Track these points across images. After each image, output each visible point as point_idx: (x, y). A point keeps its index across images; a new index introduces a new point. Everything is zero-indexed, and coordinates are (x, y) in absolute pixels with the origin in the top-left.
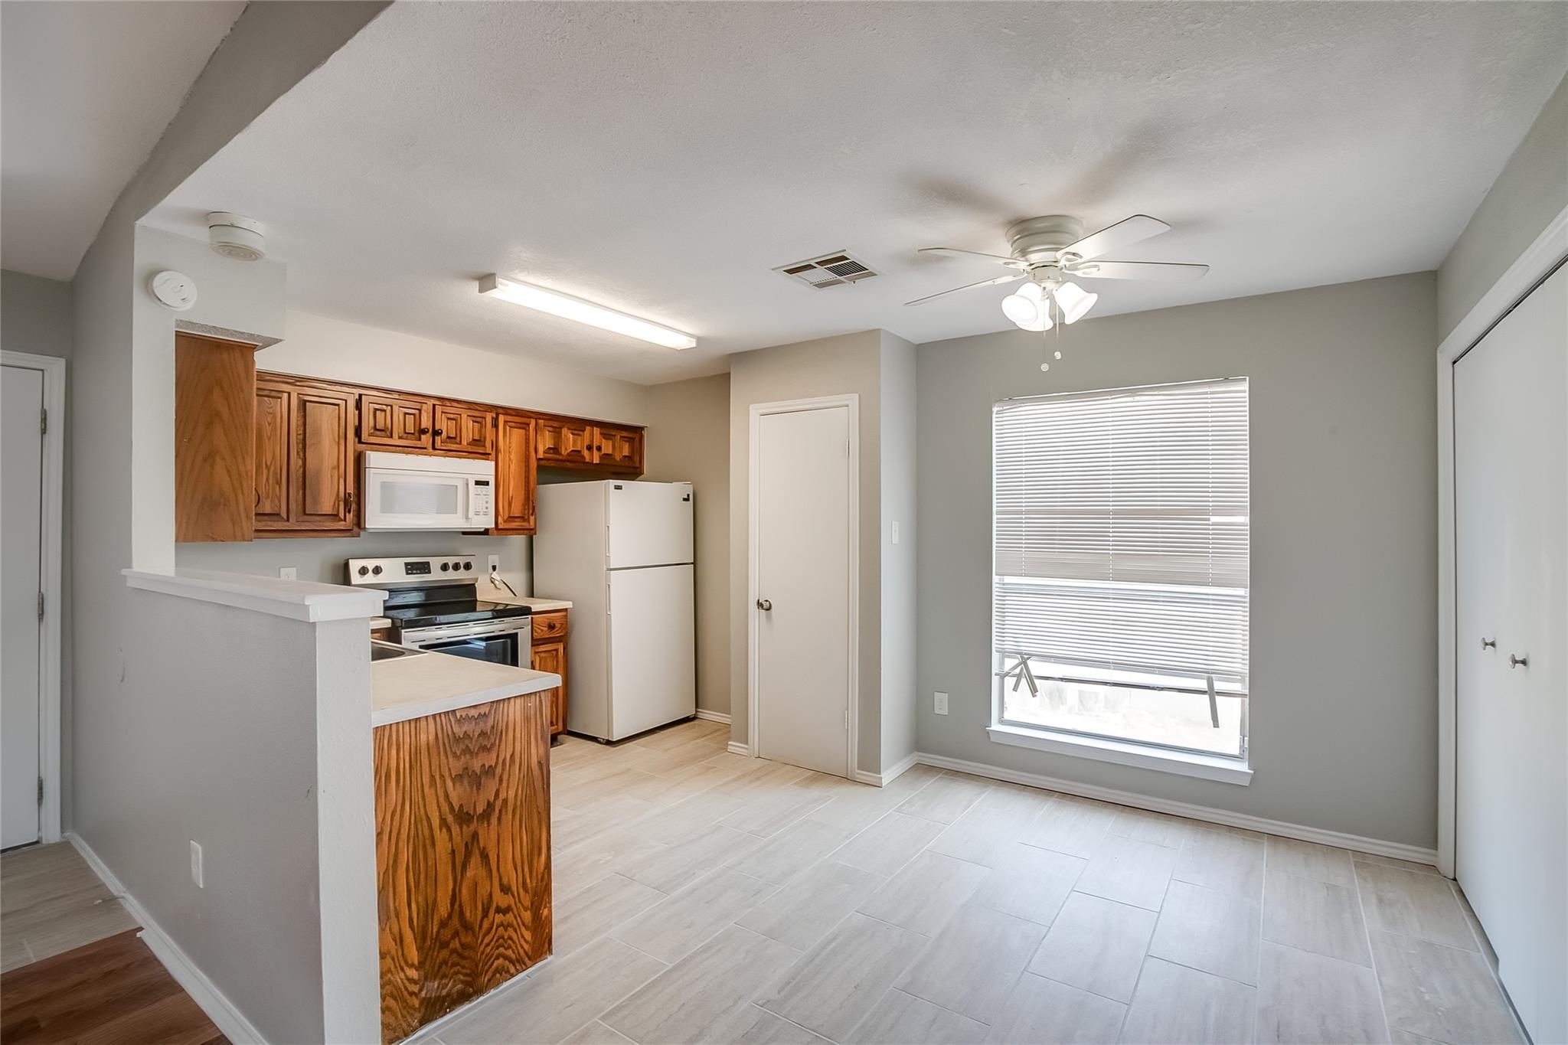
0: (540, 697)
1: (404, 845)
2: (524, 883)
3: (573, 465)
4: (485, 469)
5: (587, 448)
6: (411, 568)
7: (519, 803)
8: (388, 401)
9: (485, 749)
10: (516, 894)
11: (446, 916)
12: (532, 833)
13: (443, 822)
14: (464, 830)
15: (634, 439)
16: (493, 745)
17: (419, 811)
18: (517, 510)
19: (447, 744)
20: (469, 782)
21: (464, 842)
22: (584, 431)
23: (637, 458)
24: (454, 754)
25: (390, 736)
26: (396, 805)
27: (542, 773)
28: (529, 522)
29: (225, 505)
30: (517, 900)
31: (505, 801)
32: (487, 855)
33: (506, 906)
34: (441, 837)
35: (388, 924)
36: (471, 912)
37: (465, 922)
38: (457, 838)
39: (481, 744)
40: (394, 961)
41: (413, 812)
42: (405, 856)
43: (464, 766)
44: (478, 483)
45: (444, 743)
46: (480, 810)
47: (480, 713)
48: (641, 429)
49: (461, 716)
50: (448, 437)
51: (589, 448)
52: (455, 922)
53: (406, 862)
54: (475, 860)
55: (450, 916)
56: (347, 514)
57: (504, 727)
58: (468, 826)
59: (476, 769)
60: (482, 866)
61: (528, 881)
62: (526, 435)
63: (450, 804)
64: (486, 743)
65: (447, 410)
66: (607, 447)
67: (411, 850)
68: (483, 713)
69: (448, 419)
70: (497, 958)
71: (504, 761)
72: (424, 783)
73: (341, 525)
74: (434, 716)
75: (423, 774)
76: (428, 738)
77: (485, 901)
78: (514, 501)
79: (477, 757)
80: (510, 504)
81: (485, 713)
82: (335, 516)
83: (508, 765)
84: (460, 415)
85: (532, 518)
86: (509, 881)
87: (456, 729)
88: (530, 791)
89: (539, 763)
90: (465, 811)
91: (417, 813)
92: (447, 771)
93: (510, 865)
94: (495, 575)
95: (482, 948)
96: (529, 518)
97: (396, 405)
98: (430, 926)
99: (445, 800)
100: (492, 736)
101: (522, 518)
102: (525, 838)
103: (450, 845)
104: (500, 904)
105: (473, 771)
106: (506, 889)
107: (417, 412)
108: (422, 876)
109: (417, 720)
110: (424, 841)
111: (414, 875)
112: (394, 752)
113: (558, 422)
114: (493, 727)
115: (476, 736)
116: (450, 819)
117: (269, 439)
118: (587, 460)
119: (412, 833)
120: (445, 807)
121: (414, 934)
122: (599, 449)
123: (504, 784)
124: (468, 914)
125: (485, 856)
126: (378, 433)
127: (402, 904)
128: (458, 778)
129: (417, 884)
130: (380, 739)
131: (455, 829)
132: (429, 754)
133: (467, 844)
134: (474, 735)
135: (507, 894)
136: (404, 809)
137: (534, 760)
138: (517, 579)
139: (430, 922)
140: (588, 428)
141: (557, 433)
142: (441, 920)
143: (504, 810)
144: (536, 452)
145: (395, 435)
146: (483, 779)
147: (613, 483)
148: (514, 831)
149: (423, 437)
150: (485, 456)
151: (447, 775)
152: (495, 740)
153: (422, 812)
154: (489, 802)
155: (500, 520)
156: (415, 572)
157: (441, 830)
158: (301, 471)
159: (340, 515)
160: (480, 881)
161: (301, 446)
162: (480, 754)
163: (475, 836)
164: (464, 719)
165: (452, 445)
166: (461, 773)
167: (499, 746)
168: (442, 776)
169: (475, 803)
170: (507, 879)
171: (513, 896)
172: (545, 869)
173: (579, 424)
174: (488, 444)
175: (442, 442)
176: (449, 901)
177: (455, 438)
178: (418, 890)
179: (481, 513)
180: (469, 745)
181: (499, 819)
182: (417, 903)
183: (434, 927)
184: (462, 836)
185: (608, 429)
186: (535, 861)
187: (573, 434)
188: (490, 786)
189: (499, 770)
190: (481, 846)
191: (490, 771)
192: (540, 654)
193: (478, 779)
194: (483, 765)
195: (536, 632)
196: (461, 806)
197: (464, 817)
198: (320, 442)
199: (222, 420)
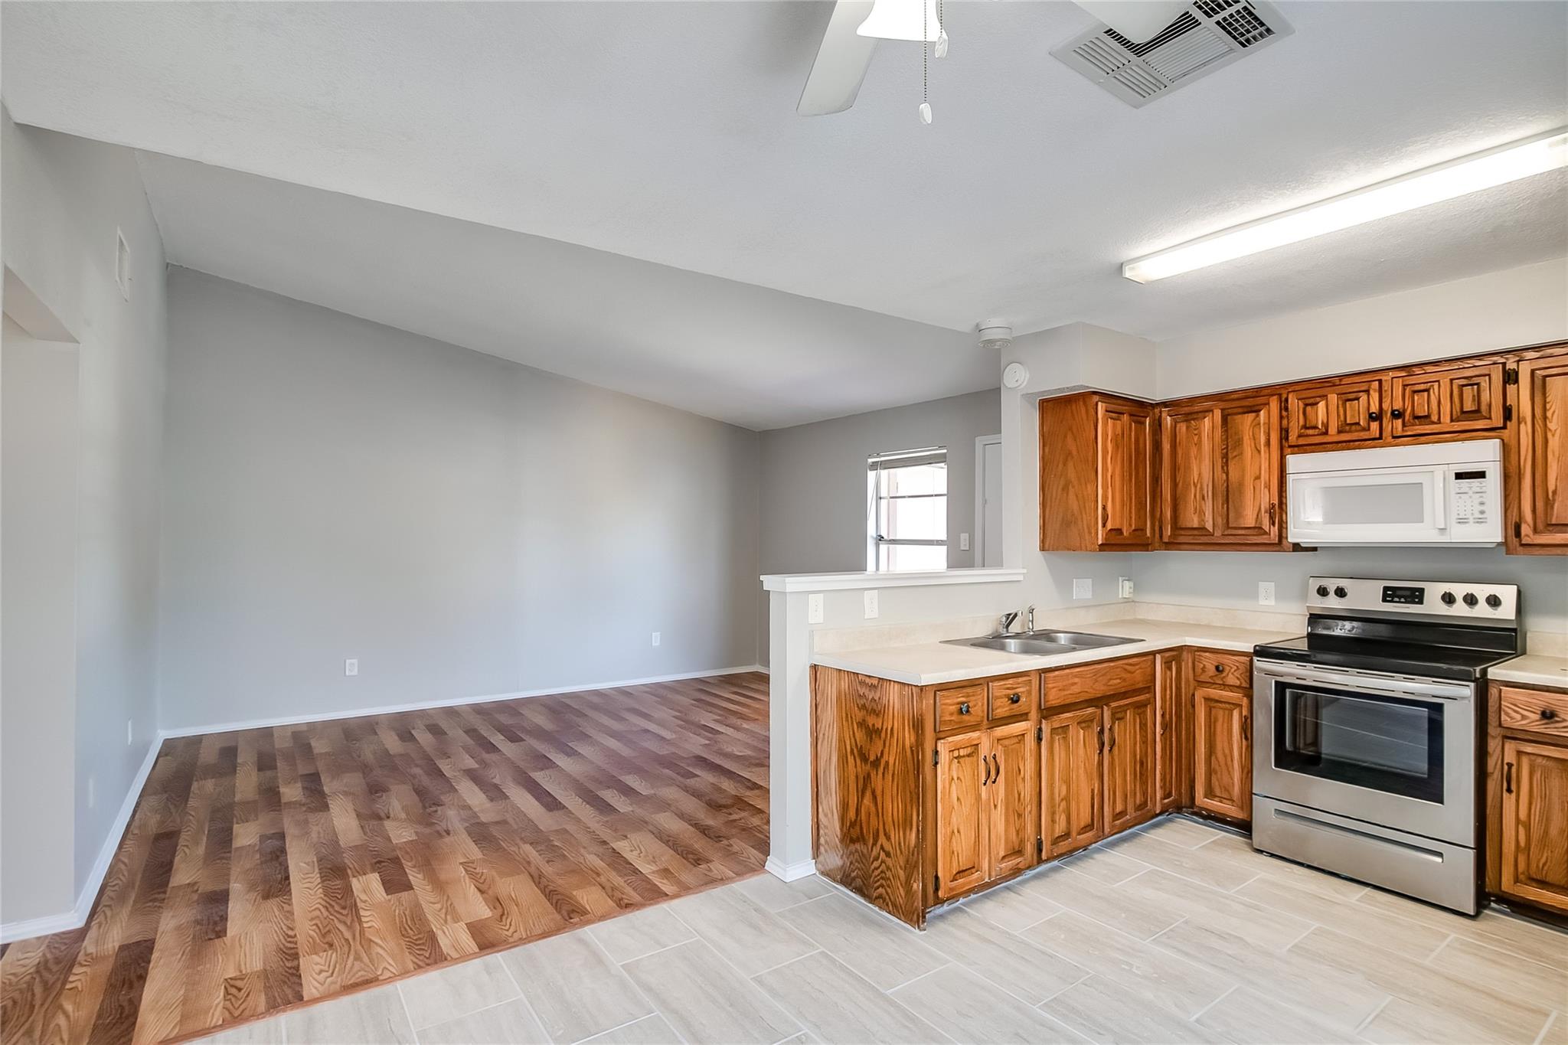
0: (912, 689)
2: (900, 844)
4: (1485, 453)
7: (896, 772)
8: (1320, 392)
9: (875, 712)
11: (853, 819)
12: (906, 807)
13: (852, 752)
14: (863, 766)
16: (880, 712)
20: (866, 732)
24: (858, 706)
31: (887, 763)
32: (876, 797)
33: (888, 850)
34: (851, 761)
36: (867, 832)
37: (863, 836)
38: (859, 769)
39: (873, 707)
43: (864, 718)
44: (1459, 476)
45: (853, 695)
46: (872, 758)
47: (872, 684)
49: (862, 680)
50: (1417, 418)
52: (858, 828)
54: (869, 795)
55: (856, 821)
57: (887, 703)
58: (865, 765)
60: (873, 803)
61: (902, 844)
63: (855, 740)
64: (876, 709)
70: (882, 886)
71: (887, 729)
73: (1265, 539)
74: (848, 672)
77: (875, 832)
78: (1559, 499)
79: (870, 716)
80: (1549, 504)
81: (875, 685)
82: (1258, 529)
83: (889, 735)
84: (1438, 382)
86: (889, 830)
87: (859, 687)
88: (904, 767)
90: (864, 752)
92: (854, 715)
93: (890, 819)
95: (872, 867)
97: (1332, 393)
99: (853, 735)
100: (879, 705)
102: (900, 804)
103: (856, 771)
104: (883, 844)
105: (868, 725)
106: (888, 836)
107: (1363, 395)
109: (840, 670)
114: (880, 698)
115: (870, 700)
116: (856, 752)
117: (1195, 459)
120: (854, 744)
123: (887, 749)
124: (865, 831)
126: (1310, 431)
128: (860, 725)
129: (840, 783)
131: (859, 762)
132: (846, 698)
133: (864, 777)
134: (868, 698)
135: (889, 841)
136: (834, 727)
137: (907, 743)
139: (845, 816)
142: (851, 820)
143: (886, 770)
145: (1333, 430)
146: (874, 736)
148: (893, 792)
151: (854, 717)
152: (881, 709)
153: (842, 735)
154: (877, 756)
157: (851, 756)
160: (872, 813)
162: (872, 715)
163: (869, 775)
164: (863, 683)
165: (1427, 427)
166: (861, 721)
167: (884, 716)
168: (851, 717)
169: (869, 750)
170: (888, 828)
171: (892, 847)
172: (915, 847)
176: (855, 811)
177: (1428, 417)
178: (841, 788)
179: (1471, 520)
180: (866, 704)
181: (884, 774)
182: (839, 796)
183: (847, 822)
184: (862, 769)
186: (908, 832)
188: (878, 746)
189: (883, 734)
190: (873, 787)
191: (878, 732)
192: (1533, 758)
193: (872, 733)
194: (874, 725)
195: (1507, 714)
196: (861, 746)
197: (864, 758)
198: (1242, 453)
199: (1073, 457)
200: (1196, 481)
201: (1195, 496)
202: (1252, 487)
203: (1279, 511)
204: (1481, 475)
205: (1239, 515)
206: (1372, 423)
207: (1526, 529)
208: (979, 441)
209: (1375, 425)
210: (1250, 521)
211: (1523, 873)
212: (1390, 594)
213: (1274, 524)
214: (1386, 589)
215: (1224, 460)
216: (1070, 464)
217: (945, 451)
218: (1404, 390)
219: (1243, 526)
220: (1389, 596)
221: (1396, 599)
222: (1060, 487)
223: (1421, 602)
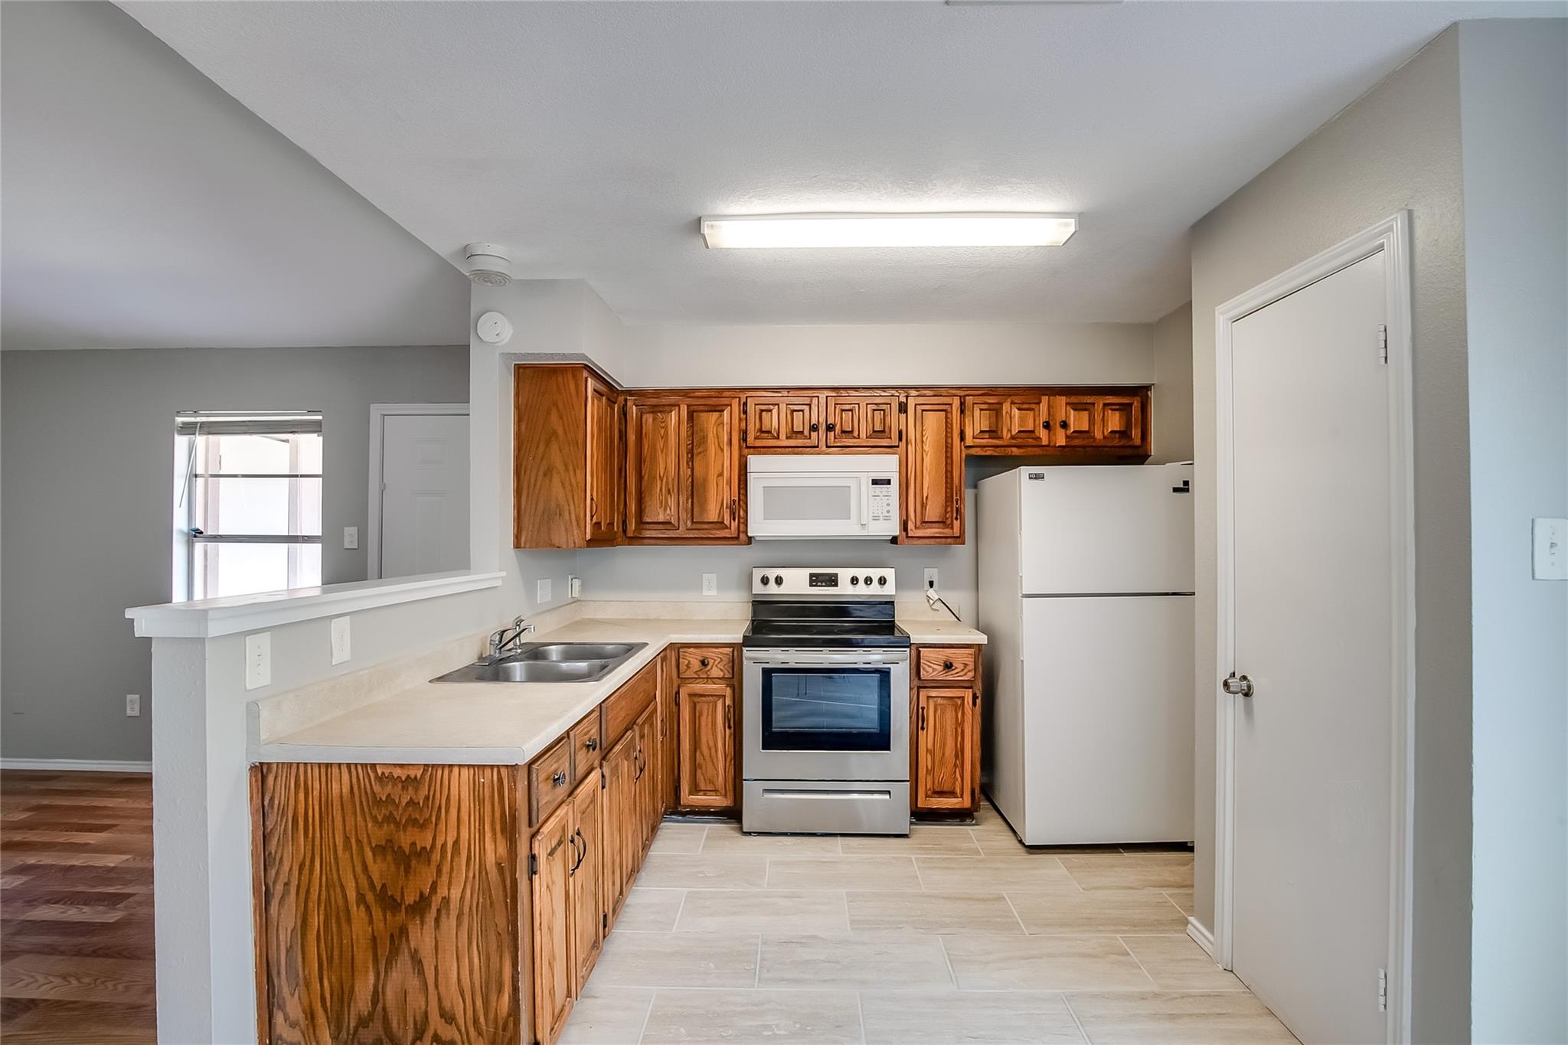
0: (499, 773)
1: (314, 907)
2: (476, 1021)
3: (1022, 450)
4: (887, 464)
5: (1044, 427)
7: (466, 910)
8: (773, 400)
9: (413, 822)
10: (463, 1029)
11: (366, 1013)
12: (488, 959)
13: (361, 899)
14: (388, 917)
15: (1131, 405)
16: (428, 821)
17: (332, 874)
18: (933, 512)
19: (364, 803)
20: (395, 860)
21: (389, 934)
22: (1039, 403)
23: (1136, 434)
24: (375, 819)
25: (297, 776)
26: (305, 856)
27: (504, 881)
28: (952, 528)
29: (561, 515)
30: (465, 1037)
31: (446, 900)
32: (420, 961)
33: (450, 1038)
34: (358, 914)
35: (297, 992)
36: (399, 1024)
37: (391, 1032)
38: (380, 925)
39: (410, 815)
40: (305, 1038)
41: (324, 872)
42: (316, 921)
43: (389, 838)
44: (875, 482)
45: (361, 802)
46: (411, 898)
47: (408, 776)
48: (1147, 388)
49: (383, 773)
50: (844, 432)
51: (1047, 426)
52: (377, 1026)
53: (316, 927)
54: (404, 960)
55: (371, 1015)
57: (443, 802)
58: (394, 915)
59: (403, 845)
60: (414, 973)
61: (482, 1020)
62: (946, 418)
63: (370, 878)
64: (418, 817)
65: (841, 400)
66: (1078, 421)
67: (322, 917)
68: (413, 777)
69: (843, 411)
71: (444, 846)
72: (337, 843)
74: (349, 765)
75: (336, 832)
76: (341, 789)
77: (418, 1018)
78: (929, 503)
79: (405, 831)
80: (923, 506)
81: (416, 777)
82: (720, 524)
83: (449, 855)
84: (858, 404)
85: (957, 524)
86: (452, 1006)
87: (377, 788)
88: (484, 899)
89: (498, 864)
90: (389, 894)
91: (329, 877)
92: (365, 836)
93: (454, 988)
96: (952, 524)
97: (782, 403)
98: (346, 1016)
99: (363, 870)
100: (425, 810)
101: (943, 523)
102: (476, 960)
103: (370, 929)
104: (439, 1032)
105: (400, 847)
106: (448, 1018)
107: (806, 408)
108: (336, 953)
109: (328, 765)
110: (338, 913)
111: (326, 947)
112: (301, 796)
114: (427, 798)
115: (404, 804)
116: (370, 897)
118: (1045, 442)
119: (323, 897)
120: (364, 883)
121: (328, 1018)
122: (1064, 425)
123: (445, 878)
124: (395, 1025)
125: (417, 962)
126: (765, 435)
127: (313, 976)
128: (380, 850)
129: (330, 959)
130: (287, 777)
131: (377, 913)
132: (342, 809)
133: (392, 936)
134: (400, 802)
135: (451, 1024)
136: (314, 866)
137: (490, 859)
139: (346, 1012)
140: (1045, 399)
141: (996, 411)
142: (360, 1016)
143: (444, 912)
145: (783, 436)
146: (413, 863)
147: (1026, 470)
148: (459, 944)
151: (365, 841)
152: (431, 815)
153: (335, 876)
154: (422, 894)
157: (358, 907)
158: (690, 480)
159: (726, 523)
160: (411, 990)
162: (409, 829)
163: (403, 931)
164: (387, 778)
165: (851, 440)
166: (383, 843)
167: (436, 825)
168: (358, 841)
169: (402, 888)
170: (449, 1005)
171: (460, 1031)
172: (509, 1015)
173: (1030, 395)
175: (835, 438)
176: (370, 998)
177: (851, 432)
178: (331, 966)
179: (881, 518)
180: (395, 813)
181: (437, 920)
182: (330, 982)
183: (351, 1020)
184: (385, 924)
185: (1079, 395)
186: (493, 997)
187: (1019, 409)
188: (425, 877)
189: (436, 856)
190: (412, 946)
191: (424, 854)
192: (935, 699)
193: (408, 859)
194: (414, 844)
195: (924, 669)
196: (384, 886)
197: (389, 902)
198: (706, 450)
199: (557, 437)
200: (662, 475)
201: (661, 490)
202: (715, 483)
203: (739, 506)
204: (888, 482)
205: (703, 509)
206: (812, 433)
207: (910, 525)
208: (376, 410)
209: (814, 435)
210: (713, 515)
211: (930, 789)
212: (815, 580)
213: (734, 519)
214: (811, 575)
215: (690, 455)
216: (554, 447)
217: (320, 417)
218: (835, 408)
219: (706, 520)
220: (814, 581)
221: (819, 584)
222: (541, 473)
223: (836, 585)
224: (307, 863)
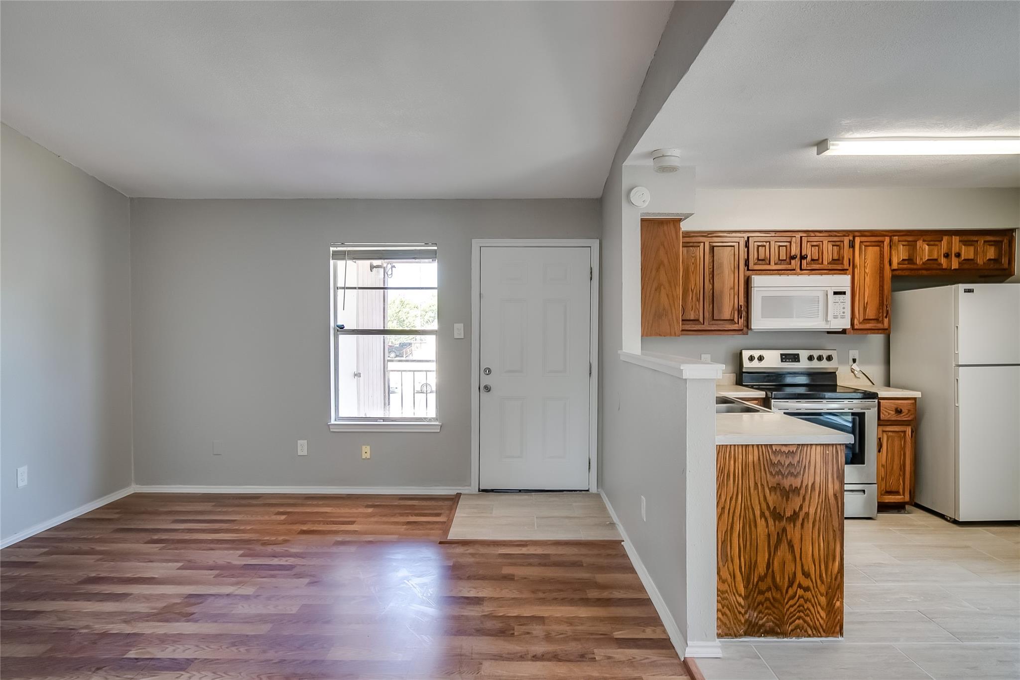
0: (836, 448)
1: (737, 519)
2: (821, 576)
3: (929, 272)
5: (945, 256)
6: (784, 358)
7: (818, 519)
8: (767, 239)
9: (792, 474)
10: (814, 581)
11: (763, 574)
12: (828, 544)
13: (763, 514)
14: (776, 524)
16: (798, 473)
17: (747, 502)
18: (871, 313)
19: (766, 466)
20: (781, 494)
21: (776, 533)
22: (940, 241)
23: (1005, 261)
24: (771, 473)
25: (730, 452)
26: (733, 494)
27: (837, 503)
28: (883, 323)
29: (666, 315)
30: (815, 585)
31: (807, 514)
32: (793, 546)
33: (806, 586)
34: (761, 523)
35: (726, 564)
36: (780, 579)
37: (776, 583)
38: (772, 528)
39: (790, 471)
40: (730, 588)
41: (743, 501)
42: (738, 527)
43: (777, 482)
44: (836, 293)
45: (764, 464)
46: (788, 514)
47: (789, 451)
48: (1012, 231)
49: (776, 450)
50: (813, 260)
51: (947, 256)
52: (769, 580)
53: (738, 530)
54: (784, 546)
55: (766, 575)
56: (740, 319)
57: (807, 464)
58: (779, 522)
59: (785, 486)
60: (789, 552)
61: (824, 575)
62: (881, 251)
63: (768, 504)
64: (793, 471)
65: (811, 239)
66: (968, 253)
67: (741, 525)
68: (791, 451)
69: (812, 246)
70: (799, 618)
71: (807, 486)
72: (751, 486)
73: (735, 327)
74: (758, 446)
75: (750, 480)
76: (754, 458)
77: (791, 576)
78: (869, 307)
79: (786, 479)
80: (865, 309)
81: (793, 451)
82: (732, 321)
83: (810, 491)
84: (822, 242)
85: (886, 320)
86: (809, 569)
87: (772, 457)
88: (827, 513)
89: (835, 495)
90: (777, 512)
91: (746, 504)
92: (766, 482)
93: (810, 559)
94: (855, 366)
95: (787, 606)
96: (883, 320)
97: (773, 241)
98: (752, 576)
99: (764, 500)
100: (797, 468)
101: (877, 320)
102: (822, 544)
103: (767, 530)
104: (801, 583)
105: (784, 487)
106: (807, 575)
107: (788, 244)
108: (748, 543)
109: (746, 446)
110: (750, 522)
111: (743, 540)
112: (732, 462)
113: (911, 237)
114: (799, 462)
115: (786, 465)
116: (767, 513)
117: (693, 273)
118: (945, 267)
119: (742, 514)
120: (764, 506)
121: (742, 577)
122: (958, 255)
123: (807, 502)
124: (778, 579)
125: (791, 546)
127: (735, 556)
128: (773, 489)
129: (745, 547)
130: (724, 452)
131: (771, 522)
132: (754, 468)
133: (778, 533)
134: (785, 464)
135: (808, 578)
136: (738, 498)
137: (831, 492)
138: (876, 371)
139: (753, 574)
140: (946, 238)
141: (911, 246)
142: (760, 576)
143: (806, 520)
144: (890, 265)
146: (791, 495)
147: (962, 287)
148: (814, 537)
149: (793, 262)
150: (843, 271)
151: (765, 485)
152: (800, 470)
153: (749, 503)
154: (794, 511)
155: (856, 322)
156: (788, 360)
157: (761, 519)
158: (711, 292)
159: (735, 320)
160: (787, 561)
161: (711, 276)
162: (789, 476)
163: (784, 530)
164: (778, 452)
165: (816, 265)
166: (775, 486)
167: (803, 475)
168: (762, 485)
169: (784, 508)
170: (807, 568)
171: (812, 581)
172: (838, 573)
173: (935, 235)
174: (846, 262)
175: (807, 264)
176: (765, 566)
177: (818, 260)
178: (745, 552)
179: (839, 317)
180: (781, 470)
181: (802, 525)
182: (745, 559)
183: (755, 578)
184: (775, 527)
185: (968, 235)
186: (830, 564)
187: (928, 245)
188: (796, 503)
189: (802, 492)
190: (789, 539)
191: (796, 490)
193: (787, 493)
194: (791, 485)
196: (775, 507)
197: (777, 516)
224: (734, 497)
